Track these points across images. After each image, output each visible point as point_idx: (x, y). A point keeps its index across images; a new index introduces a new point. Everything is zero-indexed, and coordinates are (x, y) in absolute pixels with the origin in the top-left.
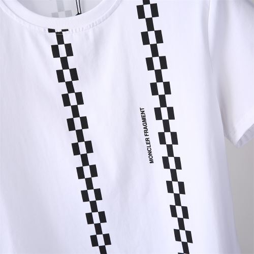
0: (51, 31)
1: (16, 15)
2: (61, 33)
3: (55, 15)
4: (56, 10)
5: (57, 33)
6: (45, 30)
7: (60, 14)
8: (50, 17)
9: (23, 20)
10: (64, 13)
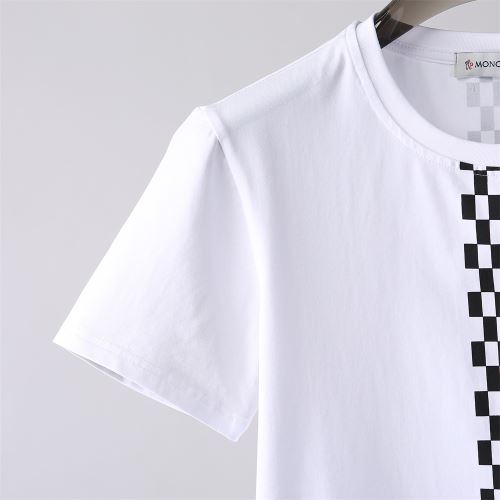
0: (465, 166)
1: (402, 129)
2: (484, 173)
3: (474, 137)
4: (476, 127)
5: (476, 172)
6: (453, 164)
7: (483, 134)
8: (464, 138)
9: (414, 140)
10: (491, 134)
